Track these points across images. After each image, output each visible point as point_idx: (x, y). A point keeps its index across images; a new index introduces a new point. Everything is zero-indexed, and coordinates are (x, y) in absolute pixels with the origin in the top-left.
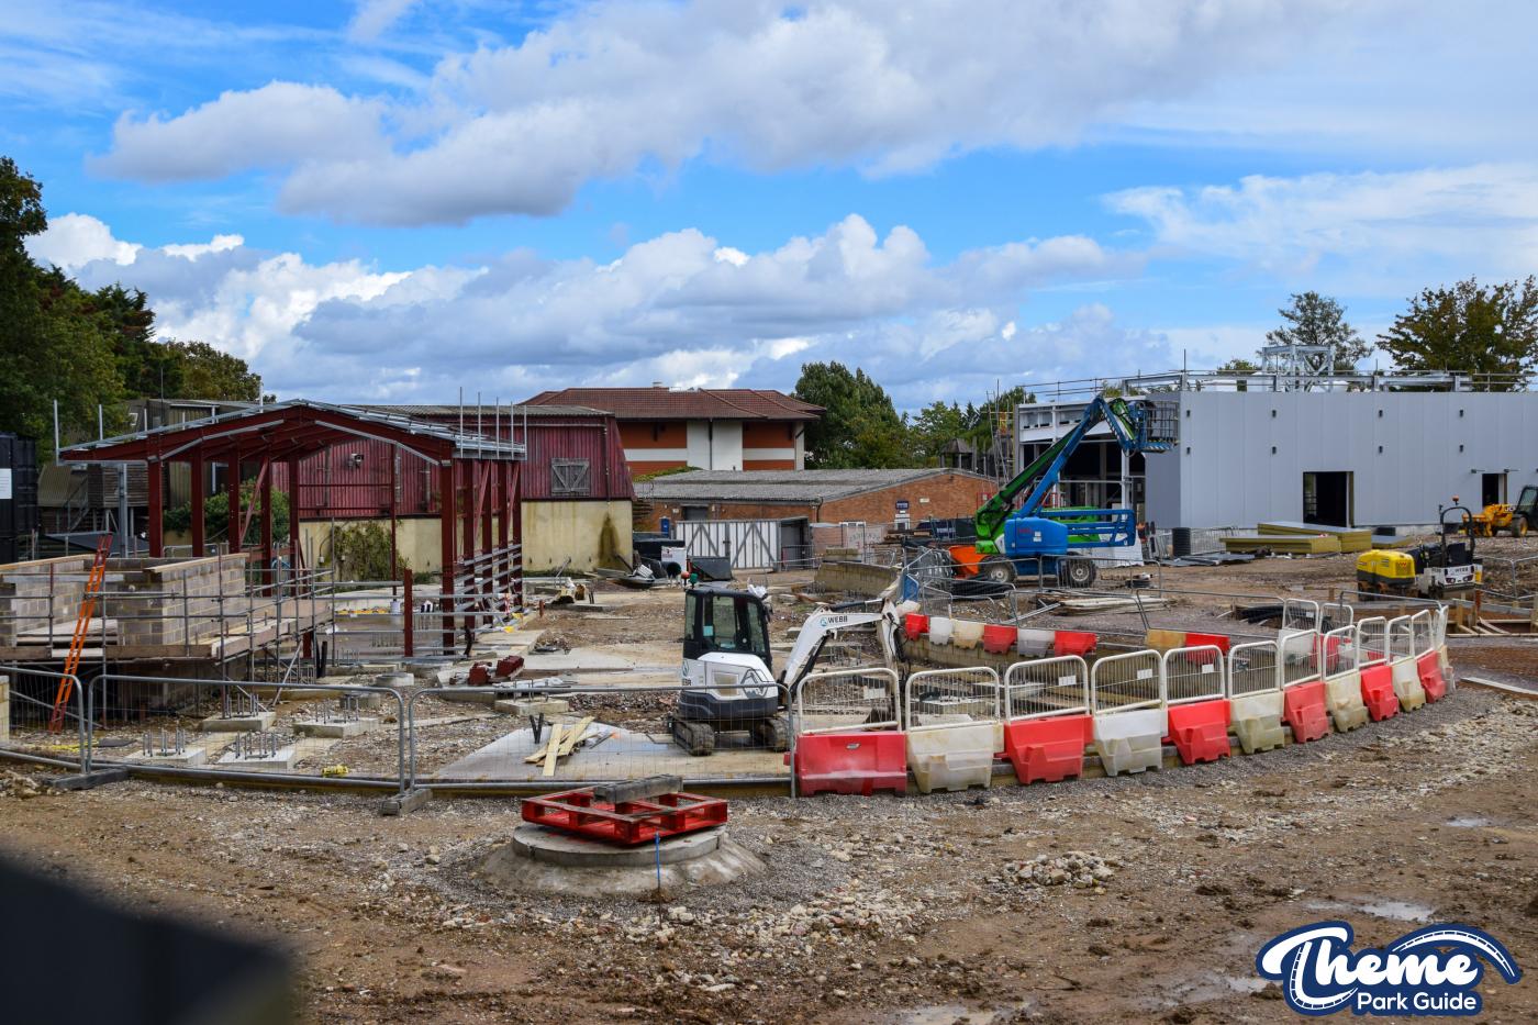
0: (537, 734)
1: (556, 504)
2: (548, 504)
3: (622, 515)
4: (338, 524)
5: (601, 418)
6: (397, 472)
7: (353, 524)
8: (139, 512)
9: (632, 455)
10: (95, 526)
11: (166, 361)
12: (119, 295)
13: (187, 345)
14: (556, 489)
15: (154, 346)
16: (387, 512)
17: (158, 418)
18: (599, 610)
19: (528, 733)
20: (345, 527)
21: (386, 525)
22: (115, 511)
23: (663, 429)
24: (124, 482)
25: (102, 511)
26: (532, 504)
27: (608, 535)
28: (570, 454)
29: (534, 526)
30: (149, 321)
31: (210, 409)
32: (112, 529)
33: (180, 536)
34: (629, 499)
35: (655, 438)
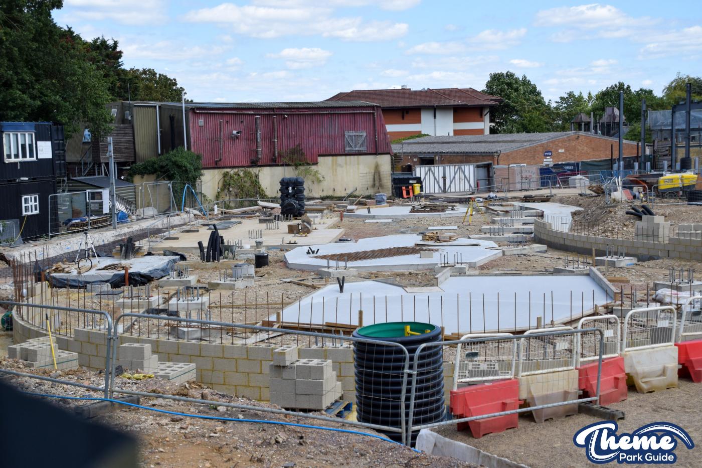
0: (341, 288)
1: (348, 157)
2: (343, 157)
3: (385, 162)
4: (228, 170)
5: (373, 107)
6: (259, 141)
7: (236, 170)
8: (120, 164)
9: (391, 128)
10: (97, 173)
11: (130, 79)
12: (104, 43)
13: (141, 70)
14: (347, 149)
15: (124, 71)
16: (254, 164)
17: (128, 112)
18: (374, 217)
19: (337, 286)
20: (232, 172)
21: (254, 171)
22: (107, 164)
23: (407, 113)
24: (111, 148)
25: (100, 165)
26: (335, 157)
27: (377, 175)
28: (355, 129)
29: (336, 169)
30: (120, 57)
31: (155, 107)
32: (106, 174)
33: (142, 178)
34: (389, 153)
35: (403, 118)
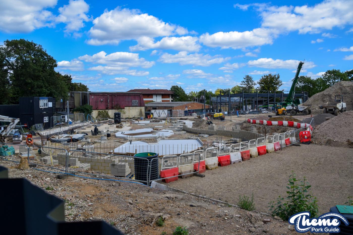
0: (131, 143)
1: (133, 107)
2: (132, 107)
3: (143, 109)
4: (100, 110)
5: (140, 94)
6: (108, 102)
7: (102, 110)
8: (70, 108)
9: (145, 99)
10: (64, 111)
11: (74, 86)
12: (67, 76)
13: (77, 83)
14: (133, 105)
15: (72, 83)
16: (107, 109)
17: (73, 94)
18: (140, 124)
19: (129, 143)
20: (101, 111)
21: (107, 110)
22: (67, 108)
23: (149, 95)
24: (68, 104)
25: (65, 109)
26: (129, 107)
27: (141, 112)
28: (135, 99)
29: (130, 110)
30: (71, 80)
31: (80, 93)
32: (66, 111)
33: (76, 112)
34: (144, 106)
35: (148, 97)
